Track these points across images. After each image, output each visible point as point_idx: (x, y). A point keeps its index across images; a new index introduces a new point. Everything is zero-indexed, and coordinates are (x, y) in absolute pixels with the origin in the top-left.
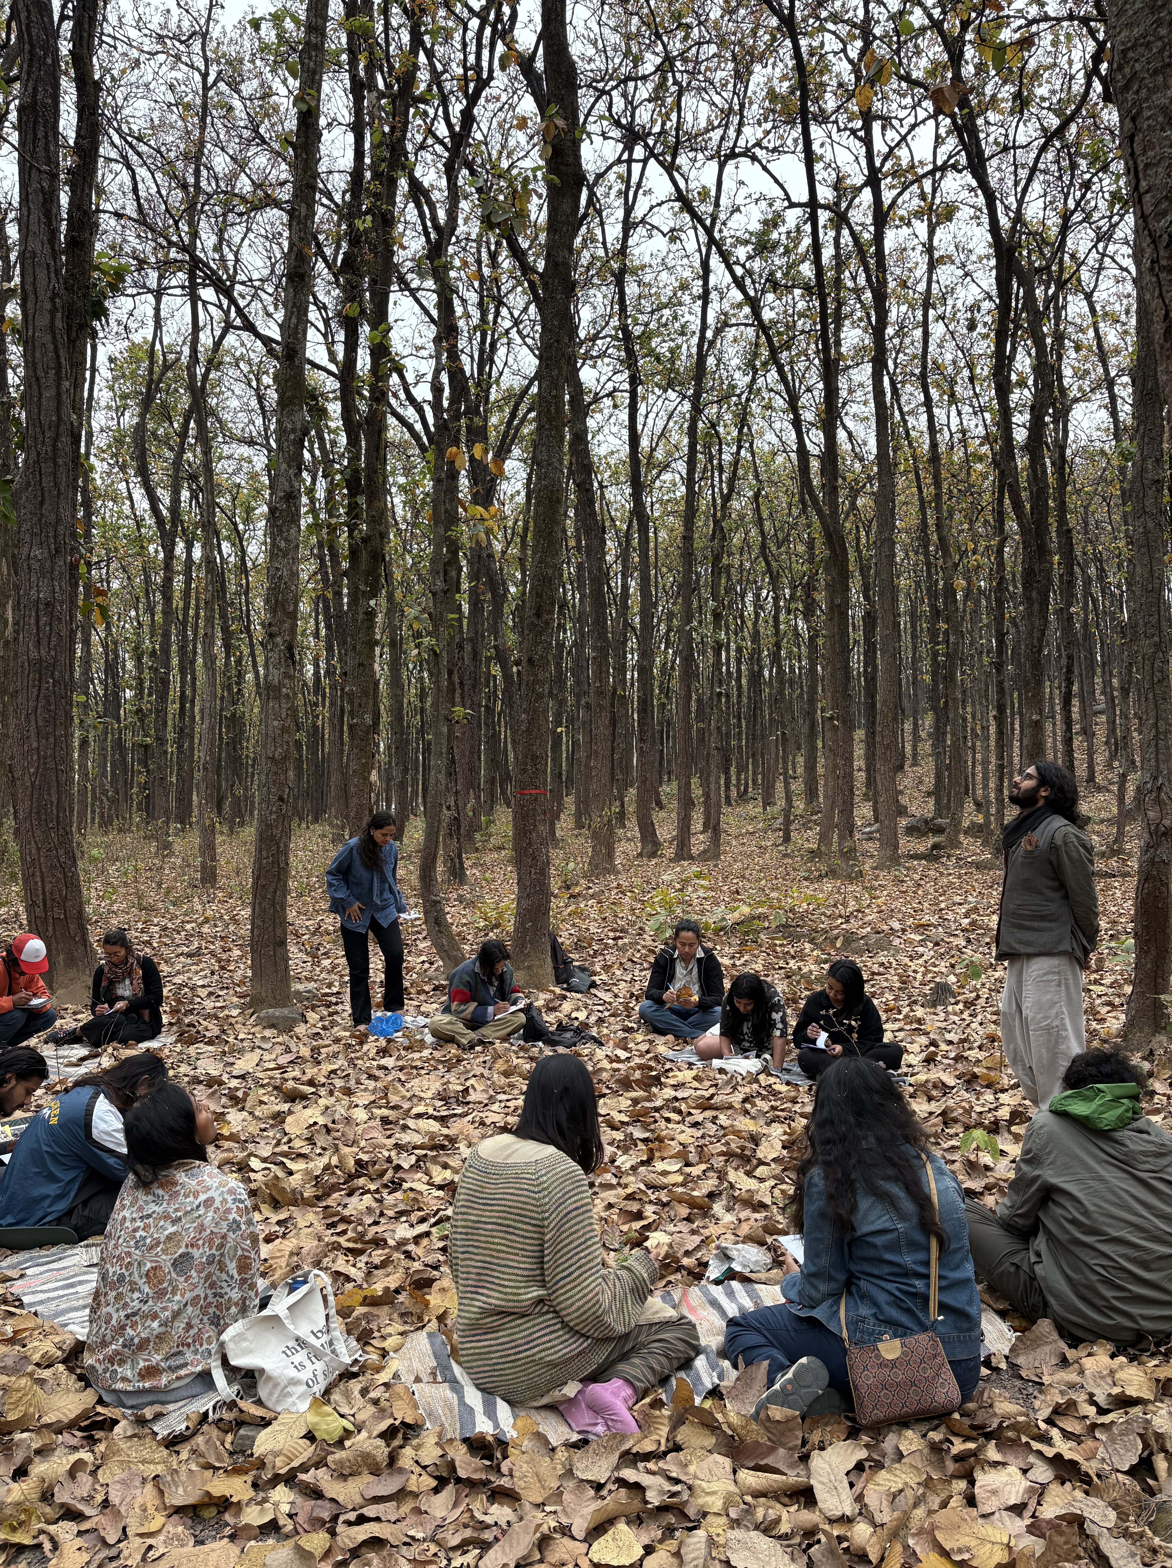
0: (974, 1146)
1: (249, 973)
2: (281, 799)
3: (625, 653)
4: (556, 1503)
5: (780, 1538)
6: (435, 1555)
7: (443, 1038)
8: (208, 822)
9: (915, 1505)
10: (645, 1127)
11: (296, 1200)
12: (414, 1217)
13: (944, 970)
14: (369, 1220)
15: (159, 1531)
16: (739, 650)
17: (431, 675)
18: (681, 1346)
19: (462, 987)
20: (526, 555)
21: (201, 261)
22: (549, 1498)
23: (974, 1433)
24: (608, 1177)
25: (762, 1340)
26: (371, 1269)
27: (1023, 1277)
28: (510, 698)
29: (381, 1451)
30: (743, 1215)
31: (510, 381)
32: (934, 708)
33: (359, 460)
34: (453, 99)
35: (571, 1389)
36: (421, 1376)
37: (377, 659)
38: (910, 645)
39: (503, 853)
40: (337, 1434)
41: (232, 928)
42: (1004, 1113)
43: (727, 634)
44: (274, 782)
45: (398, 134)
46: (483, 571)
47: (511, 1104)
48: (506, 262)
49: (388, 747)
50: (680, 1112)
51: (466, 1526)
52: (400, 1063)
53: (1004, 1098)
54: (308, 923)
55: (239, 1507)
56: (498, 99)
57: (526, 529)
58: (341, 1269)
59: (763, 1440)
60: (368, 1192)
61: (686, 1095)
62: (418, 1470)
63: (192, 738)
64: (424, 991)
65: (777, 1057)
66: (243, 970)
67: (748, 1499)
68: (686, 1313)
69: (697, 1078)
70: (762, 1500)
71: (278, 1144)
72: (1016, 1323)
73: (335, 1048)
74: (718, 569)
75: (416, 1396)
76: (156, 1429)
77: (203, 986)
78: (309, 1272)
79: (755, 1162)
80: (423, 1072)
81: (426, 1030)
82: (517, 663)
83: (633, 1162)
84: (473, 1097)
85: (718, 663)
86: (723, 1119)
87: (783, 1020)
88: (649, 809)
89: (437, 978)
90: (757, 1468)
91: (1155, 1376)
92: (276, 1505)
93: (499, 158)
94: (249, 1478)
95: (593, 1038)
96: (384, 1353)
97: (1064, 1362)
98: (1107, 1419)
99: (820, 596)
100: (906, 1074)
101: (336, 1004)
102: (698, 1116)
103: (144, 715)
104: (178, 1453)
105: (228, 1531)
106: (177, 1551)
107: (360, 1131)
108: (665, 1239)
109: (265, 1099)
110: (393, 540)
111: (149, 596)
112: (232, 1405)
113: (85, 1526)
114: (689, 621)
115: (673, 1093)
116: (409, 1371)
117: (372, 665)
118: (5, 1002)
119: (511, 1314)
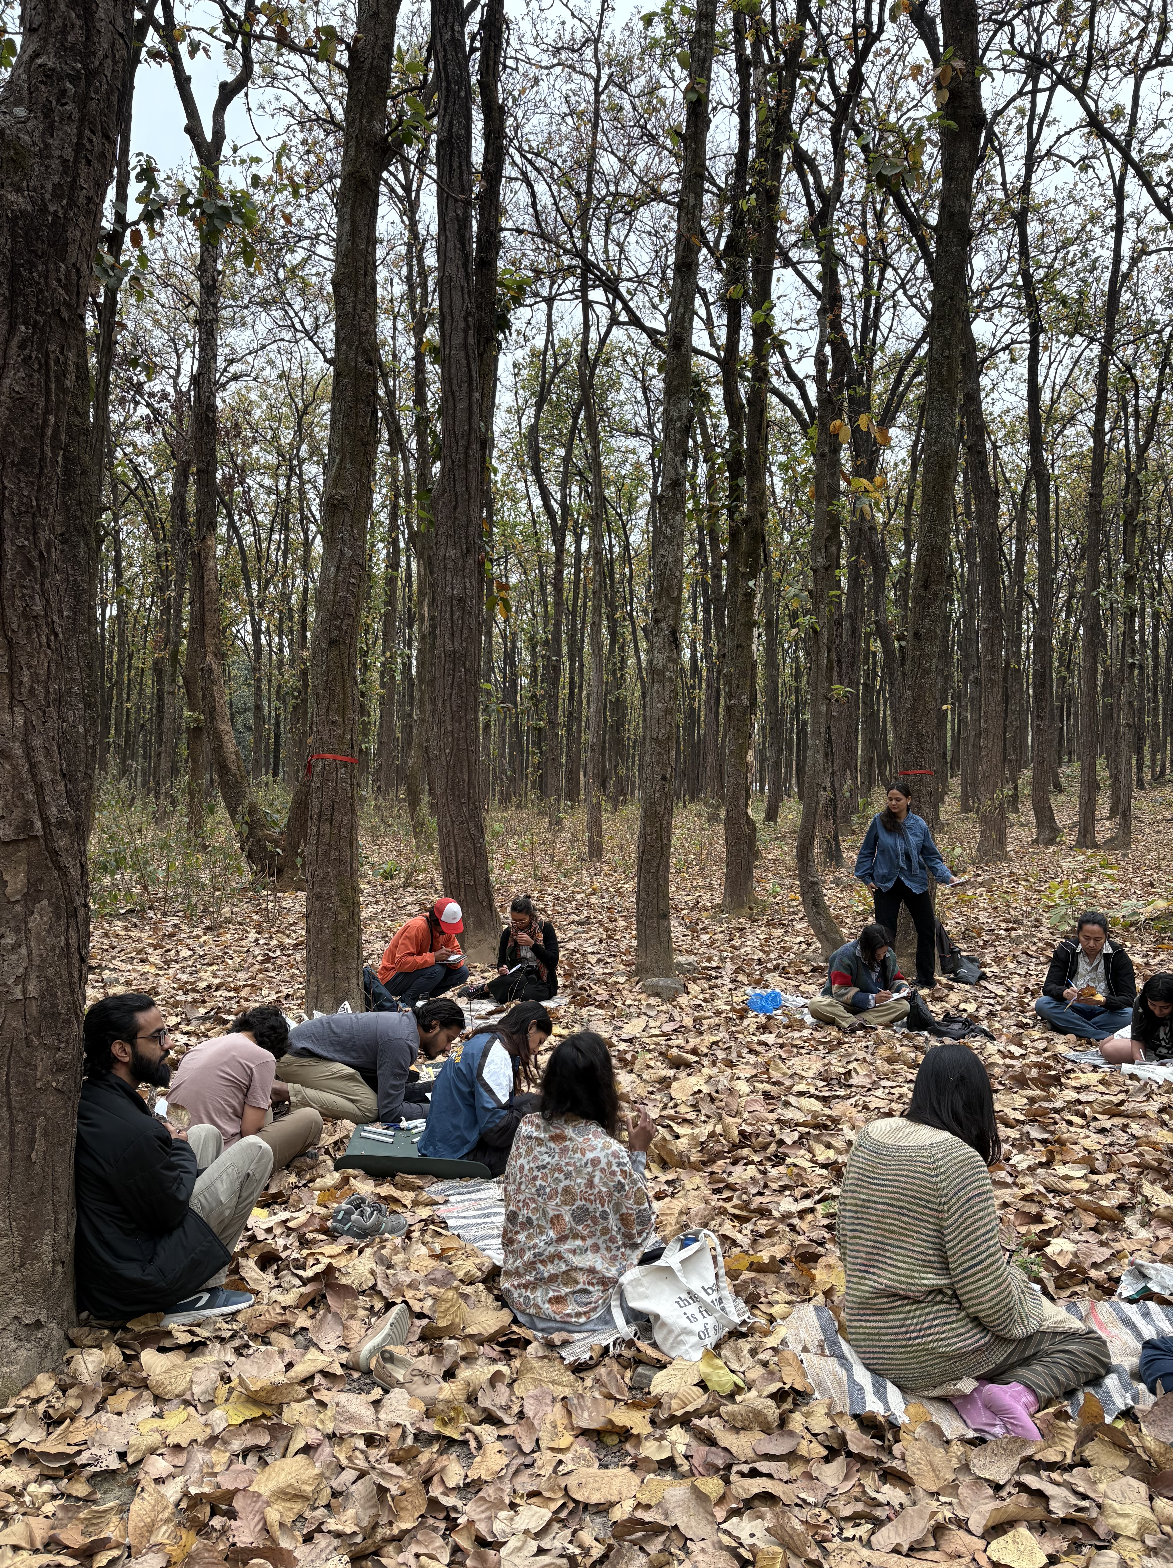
1: (635, 943)
2: (664, 778)
3: (1020, 624)
4: (950, 1495)
6: (827, 1521)
7: (824, 1020)
8: (594, 800)
10: (1044, 1128)
11: (683, 1162)
12: (799, 1192)
14: (754, 1191)
15: (567, 1449)
16: (1156, 615)
17: (807, 654)
18: (1089, 1361)
19: (842, 971)
20: (910, 525)
21: (592, 264)
22: (943, 1488)
24: (1002, 1175)
26: (757, 1237)
28: (891, 675)
29: (772, 1411)
30: (1161, 1233)
31: (895, 346)
33: (741, 441)
34: (840, 60)
35: (967, 1385)
36: (809, 1346)
37: (755, 640)
40: (728, 1389)
41: (617, 900)
43: (1141, 598)
44: (658, 763)
45: (784, 107)
46: (864, 544)
47: (896, 1091)
48: (892, 219)
49: (763, 728)
50: (1084, 1116)
51: (857, 1500)
52: (780, 1041)
54: (687, 898)
55: (638, 1439)
56: (887, 51)
57: (911, 497)
58: (727, 1233)
60: (752, 1162)
61: (1090, 1098)
62: (808, 1436)
63: (580, 721)
64: (802, 972)
66: (628, 940)
68: (1094, 1327)
69: (1102, 1082)
71: (665, 1107)
73: (716, 1020)
74: (1131, 526)
75: (805, 1365)
76: (563, 1354)
77: (593, 953)
78: (699, 1232)
80: (803, 1051)
81: (806, 1010)
82: (899, 638)
83: (1031, 1163)
84: (855, 1080)
85: (1129, 632)
86: (1135, 1128)
88: (1047, 792)
89: (814, 960)
92: (673, 1444)
93: (888, 112)
94: (648, 1414)
95: (984, 1031)
96: (772, 1319)
101: (716, 978)
102: (1105, 1122)
103: (538, 701)
104: (583, 1379)
105: (629, 1460)
106: (584, 1470)
107: (743, 1103)
108: (1069, 1247)
109: (652, 1063)
110: (772, 519)
111: (543, 589)
112: (630, 1344)
113: (504, 1432)
114: (1096, 586)
115: (1075, 1096)
116: (797, 1340)
117: (750, 646)
118: (429, 957)
119: (907, 1298)
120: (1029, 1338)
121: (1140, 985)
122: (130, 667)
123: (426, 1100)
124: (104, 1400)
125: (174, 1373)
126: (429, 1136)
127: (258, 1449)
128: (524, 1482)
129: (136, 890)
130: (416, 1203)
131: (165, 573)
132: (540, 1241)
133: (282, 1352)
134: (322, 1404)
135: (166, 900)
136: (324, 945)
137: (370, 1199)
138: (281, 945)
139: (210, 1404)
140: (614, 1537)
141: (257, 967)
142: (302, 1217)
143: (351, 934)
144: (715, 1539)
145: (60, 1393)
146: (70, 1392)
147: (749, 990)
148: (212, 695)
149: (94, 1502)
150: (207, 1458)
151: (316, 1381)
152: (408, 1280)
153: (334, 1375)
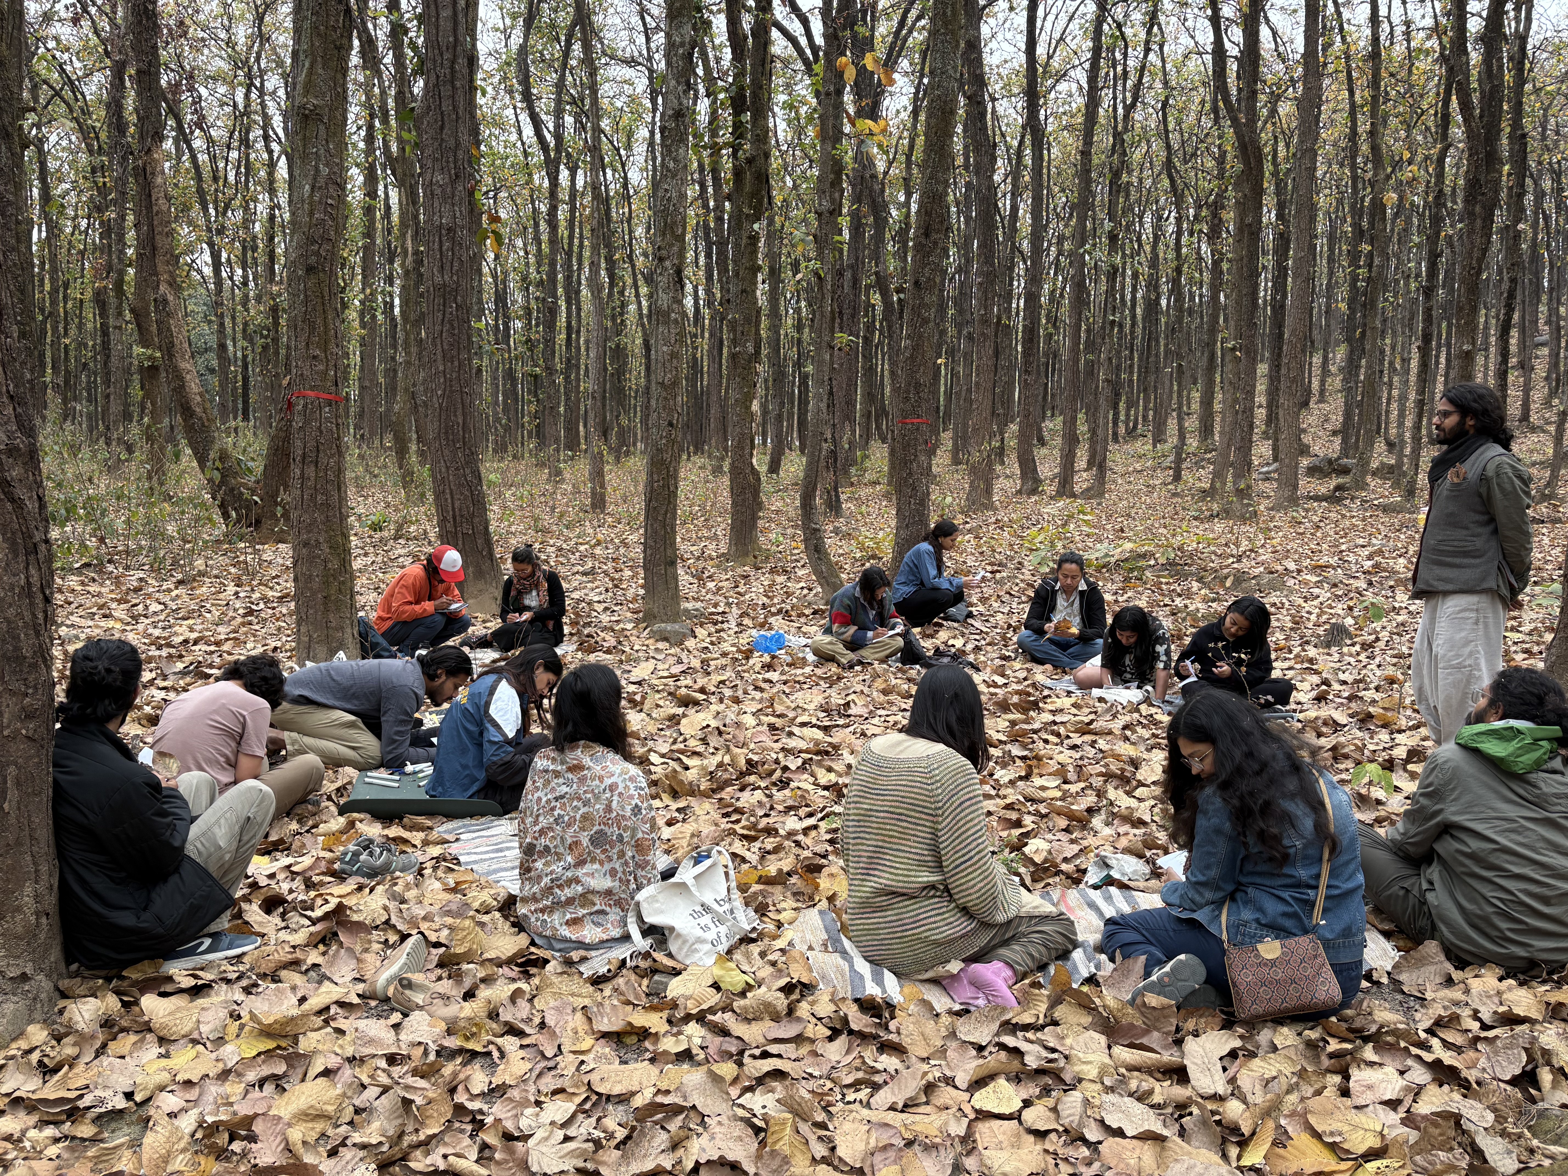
0: (1366, 780)
1: (641, 591)
2: (671, 424)
3: (1011, 280)
4: (939, 1058)
5: (1152, 1107)
6: (831, 1089)
7: (825, 657)
8: (596, 450)
9: (1288, 1092)
10: (1024, 746)
11: (693, 791)
12: (802, 812)
13: (1340, 612)
14: (761, 813)
15: (589, 1051)
16: (1135, 276)
17: (810, 303)
18: (1059, 939)
19: (842, 611)
20: (911, 175)
22: (933, 1053)
23: (1352, 1036)
25: (1139, 938)
26: (765, 854)
27: (1412, 900)
28: (889, 328)
29: (781, 1002)
30: (1122, 830)
32: (1349, 340)
33: (744, 75)
35: (955, 967)
36: (814, 945)
37: (759, 286)
38: (1325, 270)
39: (878, 488)
40: (739, 988)
41: (622, 550)
42: (1400, 753)
43: (1123, 258)
44: (664, 408)
46: (866, 193)
47: (891, 719)
50: (1058, 735)
51: (858, 1069)
52: (784, 678)
53: (1400, 738)
54: (693, 549)
55: (656, 1037)
57: (912, 146)
58: (737, 851)
59: (1139, 1023)
60: (759, 788)
61: (1065, 719)
62: (814, 1020)
63: (578, 368)
64: (804, 615)
65: (1160, 688)
66: (635, 588)
67: (1123, 1070)
69: (1075, 705)
70: (1136, 1073)
71: (675, 742)
72: (1401, 943)
73: (723, 661)
74: (1116, 187)
75: (810, 961)
76: (582, 969)
77: (599, 602)
78: (712, 849)
79: (1134, 783)
80: (805, 686)
81: (808, 649)
82: (898, 291)
83: (1012, 777)
84: (853, 710)
85: (1111, 291)
86: (1102, 743)
87: (1168, 653)
88: (1031, 445)
89: (815, 603)
90: (1131, 1046)
91: (1545, 999)
92: (689, 1038)
94: (665, 1014)
95: (970, 664)
96: (779, 925)
97: (1449, 982)
98: (1491, 1034)
99: (1229, 216)
100: (1295, 711)
101: (722, 622)
102: (1076, 739)
103: (533, 346)
104: (601, 990)
105: (648, 1055)
106: (605, 1067)
107: (749, 734)
108: (1045, 846)
109: (661, 703)
110: (775, 164)
111: (536, 225)
112: (647, 955)
113: (526, 1041)
114: (1082, 245)
115: (1051, 718)
116: (803, 941)
117: (754, 291)
118: (428, 606)
119: (904, 895)
120: (1010, 922)
121: (1109, 620)
122: (65, 297)
123: (432, 745)
124: (104, 1046)
125: (179, 1015)
126: (437, 779)
127: (275, 1078)
128: (549, 1083)
129: (92, 543)
130: (426, 843)
131: (103, 190)
132: (557, 868)
133: (294, 988)
134: (340, 1032)
135: (127, 552)
136: (314, 593)
137: (378, 840)
138: (265, 599)
139: (220, 1041)
140: (637, 1120)
141: (239, 620)
142: (306, 861)
143: (343, 582)
144: (731, 1113)
145: (54, 1042)
146: (65, 1041)
147: (754, 632)
148: (169, 329)
149: (102, 1141)
150: (221, 1090)
151: (332, 1012)
152: (423, 913)
153: (351, 1005)
